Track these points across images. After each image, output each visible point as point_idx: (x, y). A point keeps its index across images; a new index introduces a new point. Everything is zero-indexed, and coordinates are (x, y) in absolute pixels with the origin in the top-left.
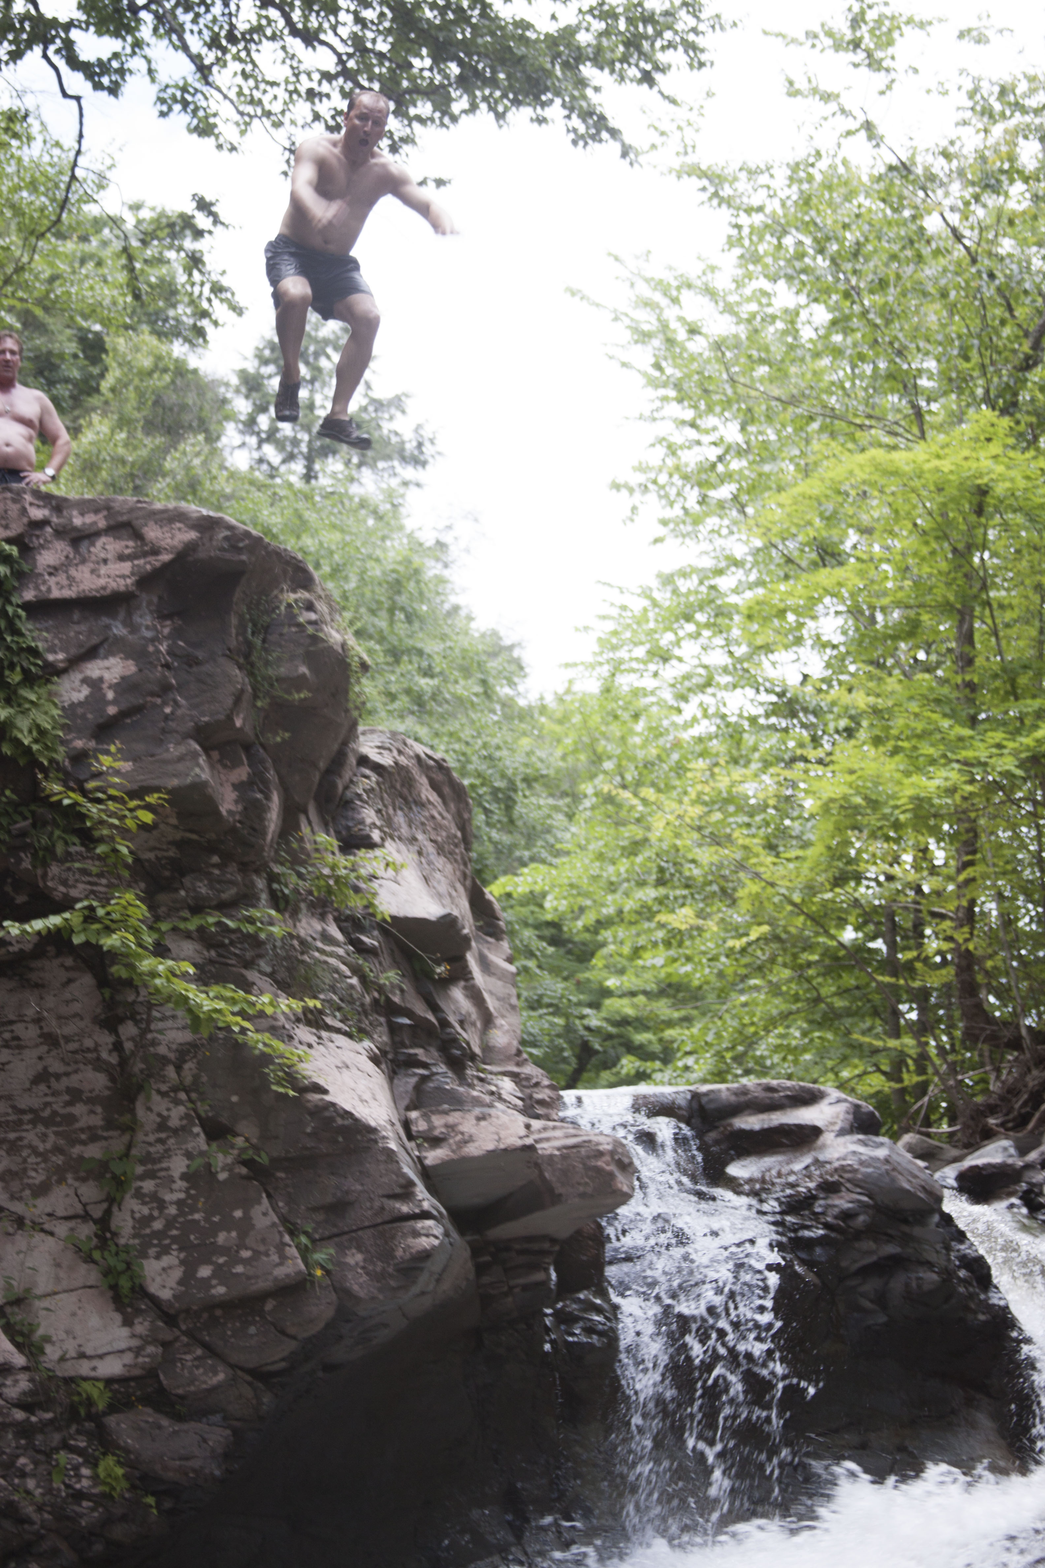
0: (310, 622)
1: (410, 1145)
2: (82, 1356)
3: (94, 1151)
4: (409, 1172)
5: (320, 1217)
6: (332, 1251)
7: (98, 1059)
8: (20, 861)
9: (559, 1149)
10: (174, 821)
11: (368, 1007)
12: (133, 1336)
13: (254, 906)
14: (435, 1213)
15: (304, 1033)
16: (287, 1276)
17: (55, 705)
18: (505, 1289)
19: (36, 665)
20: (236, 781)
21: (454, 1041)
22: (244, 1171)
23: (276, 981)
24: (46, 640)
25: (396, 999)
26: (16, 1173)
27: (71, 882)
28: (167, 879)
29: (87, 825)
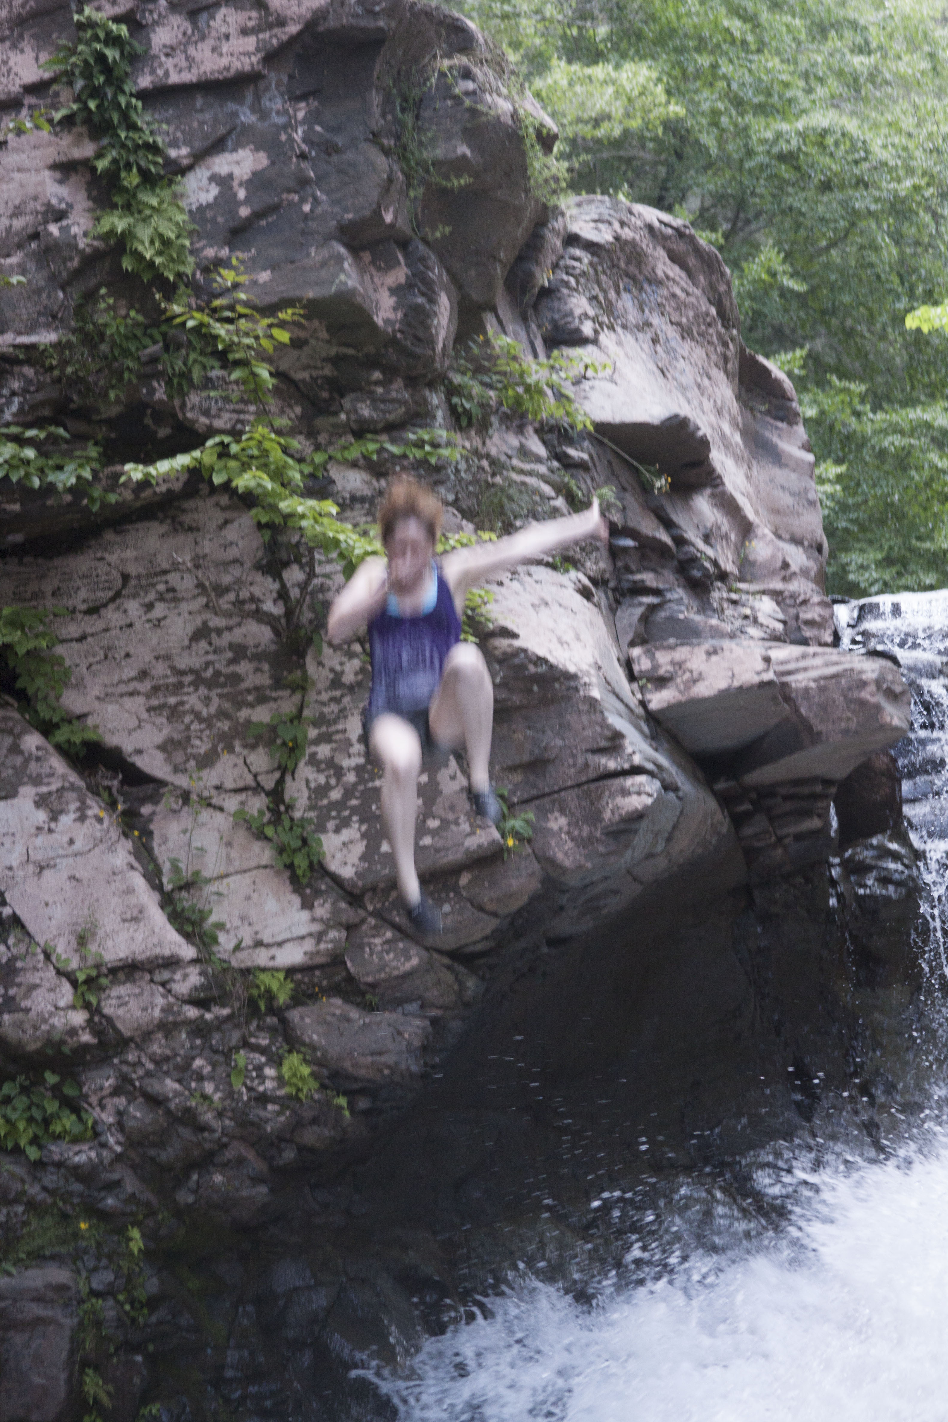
0: (467, 93)
1: (635, 686)
2: (259, 944)
3: (262, 715)
4: (618, 722)
5: (518, 777)
6: (531, 816)
7: (261, 610)
8: (152, 391)
9: (816, 681)
10: (324, 335)
12: (313, 920)
13: (426, 426)
14: (650, 766)
16: (480, 846)
17: (181, 209)
18: (773, 839)
19: (155, 164)
20: (394, 286)
21: (693, 561)
23: (461, 510)
24: (168, 133)
26: (179, 743)
27: (213, 412)
28: (325, 400)
29: (220, 347)
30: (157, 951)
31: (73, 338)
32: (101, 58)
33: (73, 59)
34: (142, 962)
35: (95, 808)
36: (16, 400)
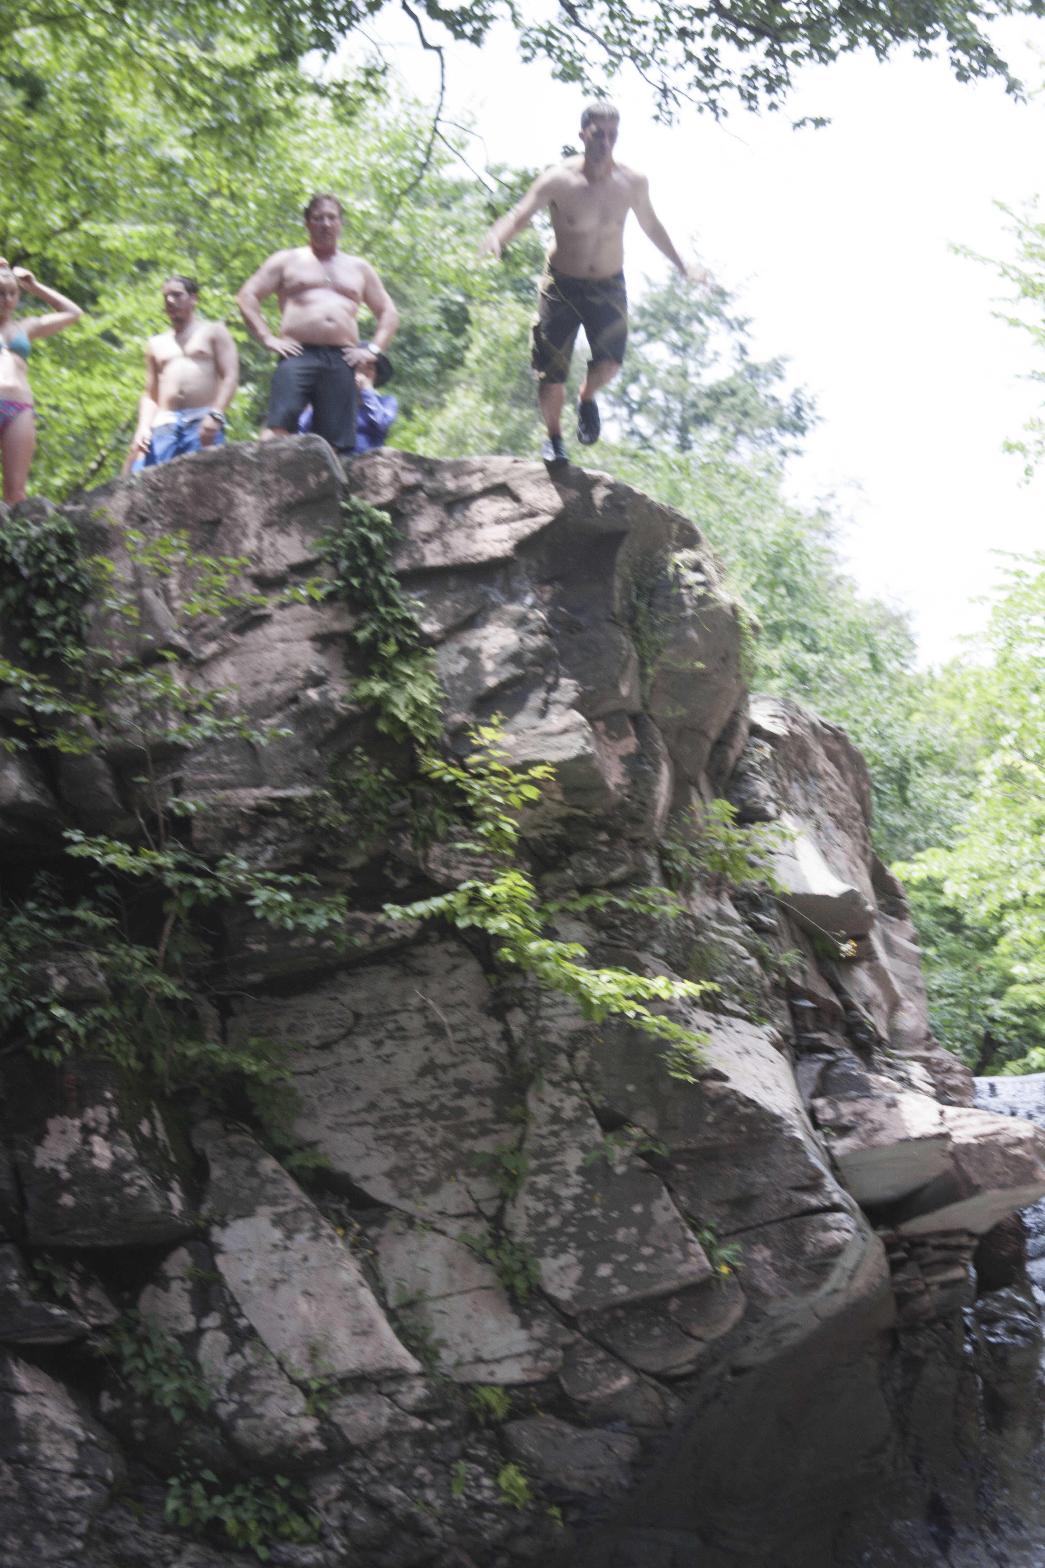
0: (699, 584)
1: (818, 1134)
2: (479, 1360)
3: (484, 1146)
4: (817, 1161)
5: (724, 1211)
6: (738, 1247)
7: (486, 1048)
8: (399, 842)
9: (976, 1138)
10: (559, 797)
11: (768, 990)
12: (532, 1339)
13: (646, 885)
14: (846, 1205)
15: (701, 1017)
16: (692, 1273)
17: (432, 677)
18: (922, 1287)
19: (411, 636)
20: (624, 753)
21: (860, 1024)
22: (642, 1163)
23: (671, 964)
24: (421, 610)
25: (798, 981)
26: (405, 1170)
27: (453, 864)
28: (553, 857)
29: (470, 803)
30: (386, 1363)
31: (326, 793)
32: (365, 541)
33: (339, 542)
34: (370, 1374)
35: (327, 1229)
36: (270, 848)
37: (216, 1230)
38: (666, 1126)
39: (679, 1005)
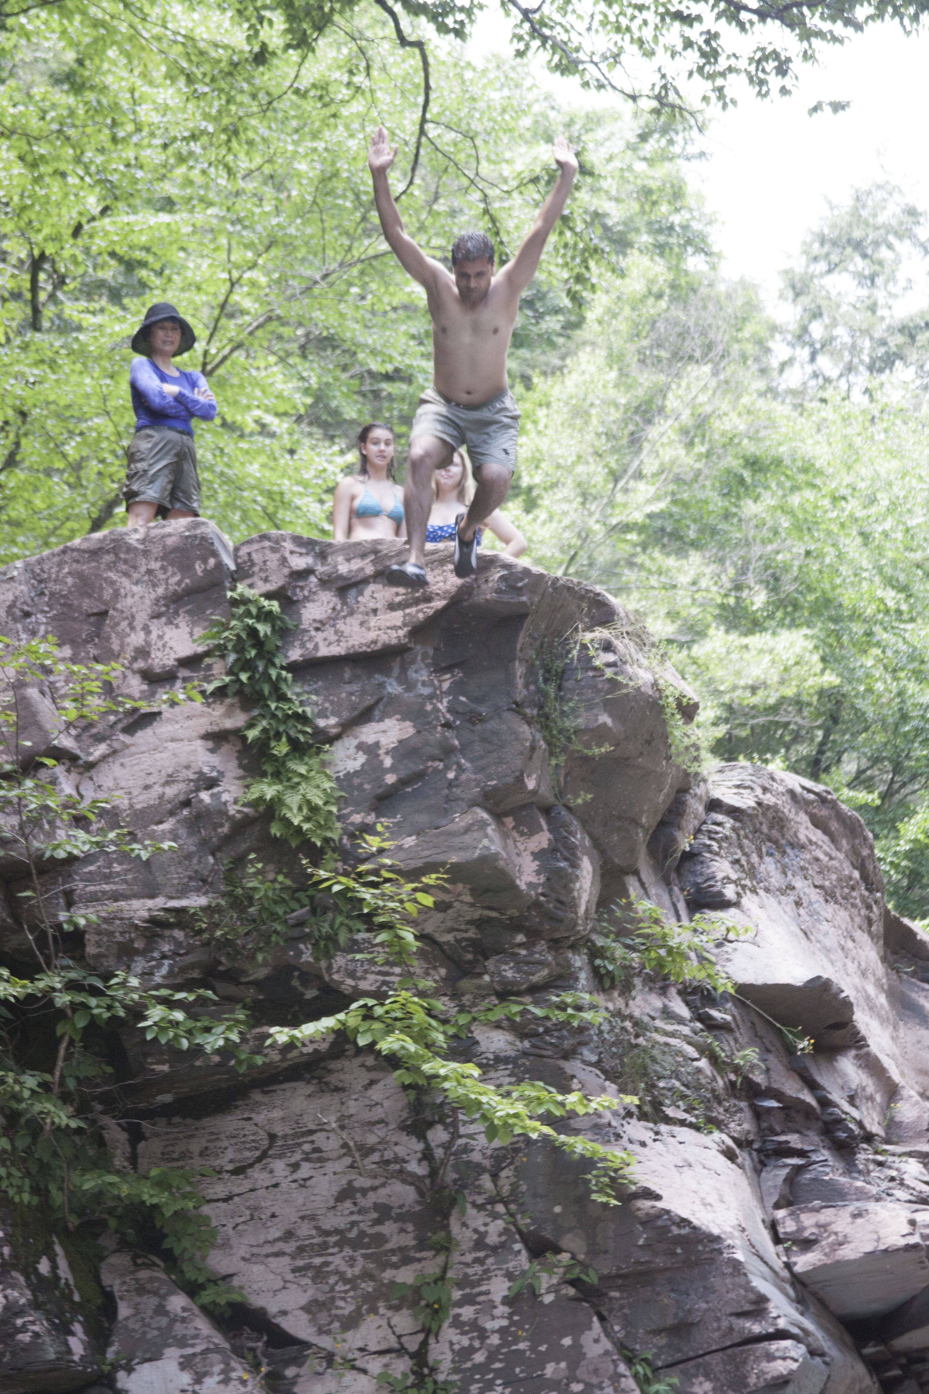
0: (609, 665)
1: (780, 1248)
3: (406, 1276)
4: (764, 1283)
5: (662, 1341)
6: (675, 1380)
7: (406, 1170)
8: (299, 953)
10: (468, 898)
11: (721, 1092)
13: (571, 987)
14: (795, 1330)
15: (636, 1129)
17: (327, 776)
19: (304, 733)
20: (536, 850)
21: (839, 1122)
22: (571, 1291)
23: (604, 1071)
24: (315, 704)
25: (758, 1078)
26: (323, 1304)
27: (359, 974)
28: (470, 962)
29: (366, 911)
31: (223, 902)
32: (253, 632)
33: (226, 634)
35: (239, 1371)
36: (166, 962)
37: (121, 1375)
38: (594, 1250)
39: (608, 1117)
